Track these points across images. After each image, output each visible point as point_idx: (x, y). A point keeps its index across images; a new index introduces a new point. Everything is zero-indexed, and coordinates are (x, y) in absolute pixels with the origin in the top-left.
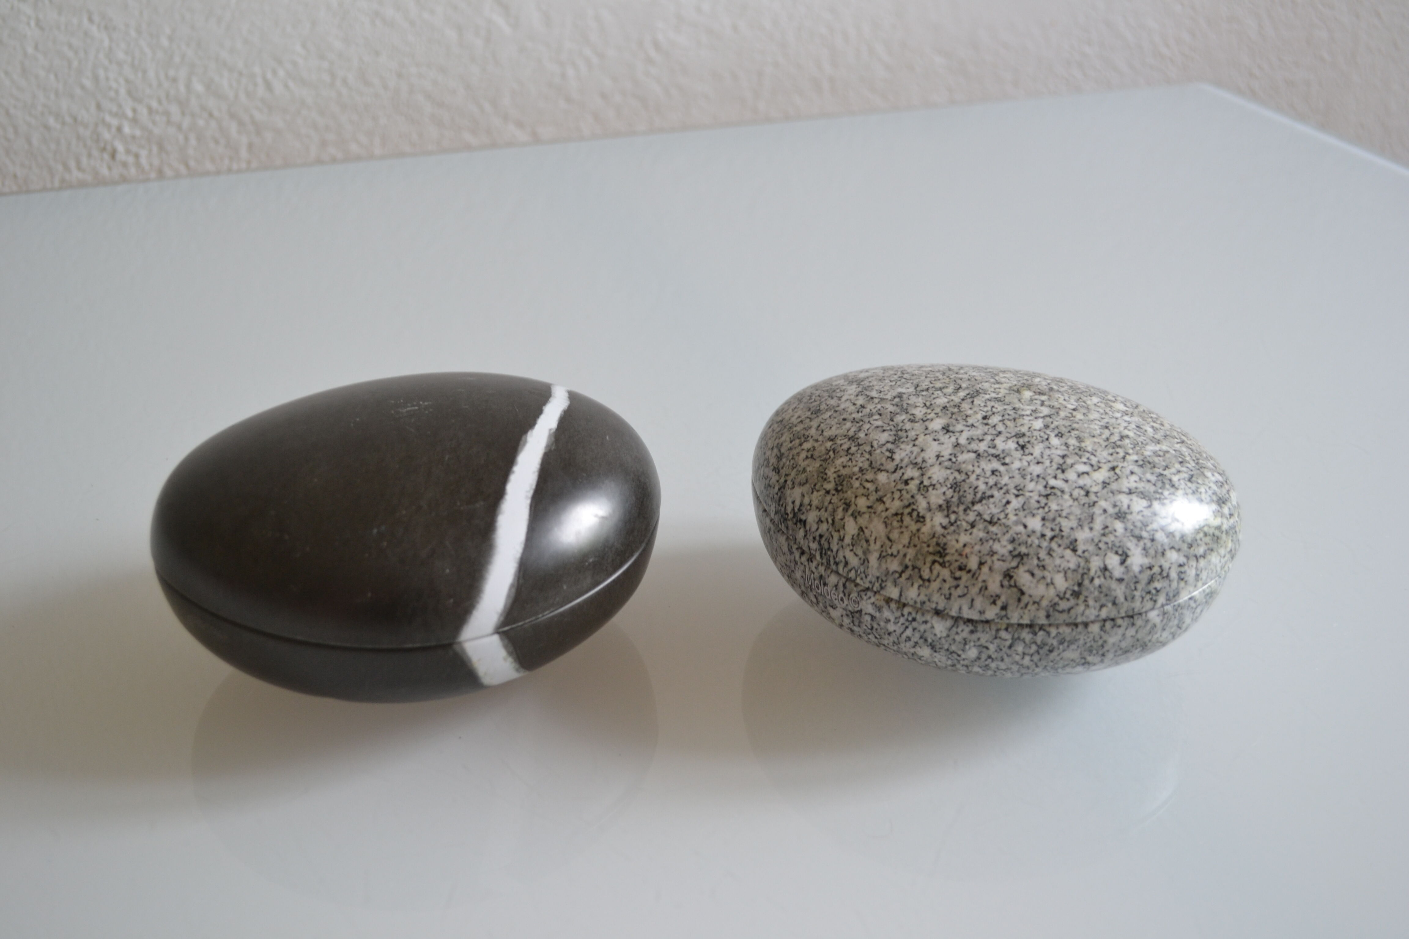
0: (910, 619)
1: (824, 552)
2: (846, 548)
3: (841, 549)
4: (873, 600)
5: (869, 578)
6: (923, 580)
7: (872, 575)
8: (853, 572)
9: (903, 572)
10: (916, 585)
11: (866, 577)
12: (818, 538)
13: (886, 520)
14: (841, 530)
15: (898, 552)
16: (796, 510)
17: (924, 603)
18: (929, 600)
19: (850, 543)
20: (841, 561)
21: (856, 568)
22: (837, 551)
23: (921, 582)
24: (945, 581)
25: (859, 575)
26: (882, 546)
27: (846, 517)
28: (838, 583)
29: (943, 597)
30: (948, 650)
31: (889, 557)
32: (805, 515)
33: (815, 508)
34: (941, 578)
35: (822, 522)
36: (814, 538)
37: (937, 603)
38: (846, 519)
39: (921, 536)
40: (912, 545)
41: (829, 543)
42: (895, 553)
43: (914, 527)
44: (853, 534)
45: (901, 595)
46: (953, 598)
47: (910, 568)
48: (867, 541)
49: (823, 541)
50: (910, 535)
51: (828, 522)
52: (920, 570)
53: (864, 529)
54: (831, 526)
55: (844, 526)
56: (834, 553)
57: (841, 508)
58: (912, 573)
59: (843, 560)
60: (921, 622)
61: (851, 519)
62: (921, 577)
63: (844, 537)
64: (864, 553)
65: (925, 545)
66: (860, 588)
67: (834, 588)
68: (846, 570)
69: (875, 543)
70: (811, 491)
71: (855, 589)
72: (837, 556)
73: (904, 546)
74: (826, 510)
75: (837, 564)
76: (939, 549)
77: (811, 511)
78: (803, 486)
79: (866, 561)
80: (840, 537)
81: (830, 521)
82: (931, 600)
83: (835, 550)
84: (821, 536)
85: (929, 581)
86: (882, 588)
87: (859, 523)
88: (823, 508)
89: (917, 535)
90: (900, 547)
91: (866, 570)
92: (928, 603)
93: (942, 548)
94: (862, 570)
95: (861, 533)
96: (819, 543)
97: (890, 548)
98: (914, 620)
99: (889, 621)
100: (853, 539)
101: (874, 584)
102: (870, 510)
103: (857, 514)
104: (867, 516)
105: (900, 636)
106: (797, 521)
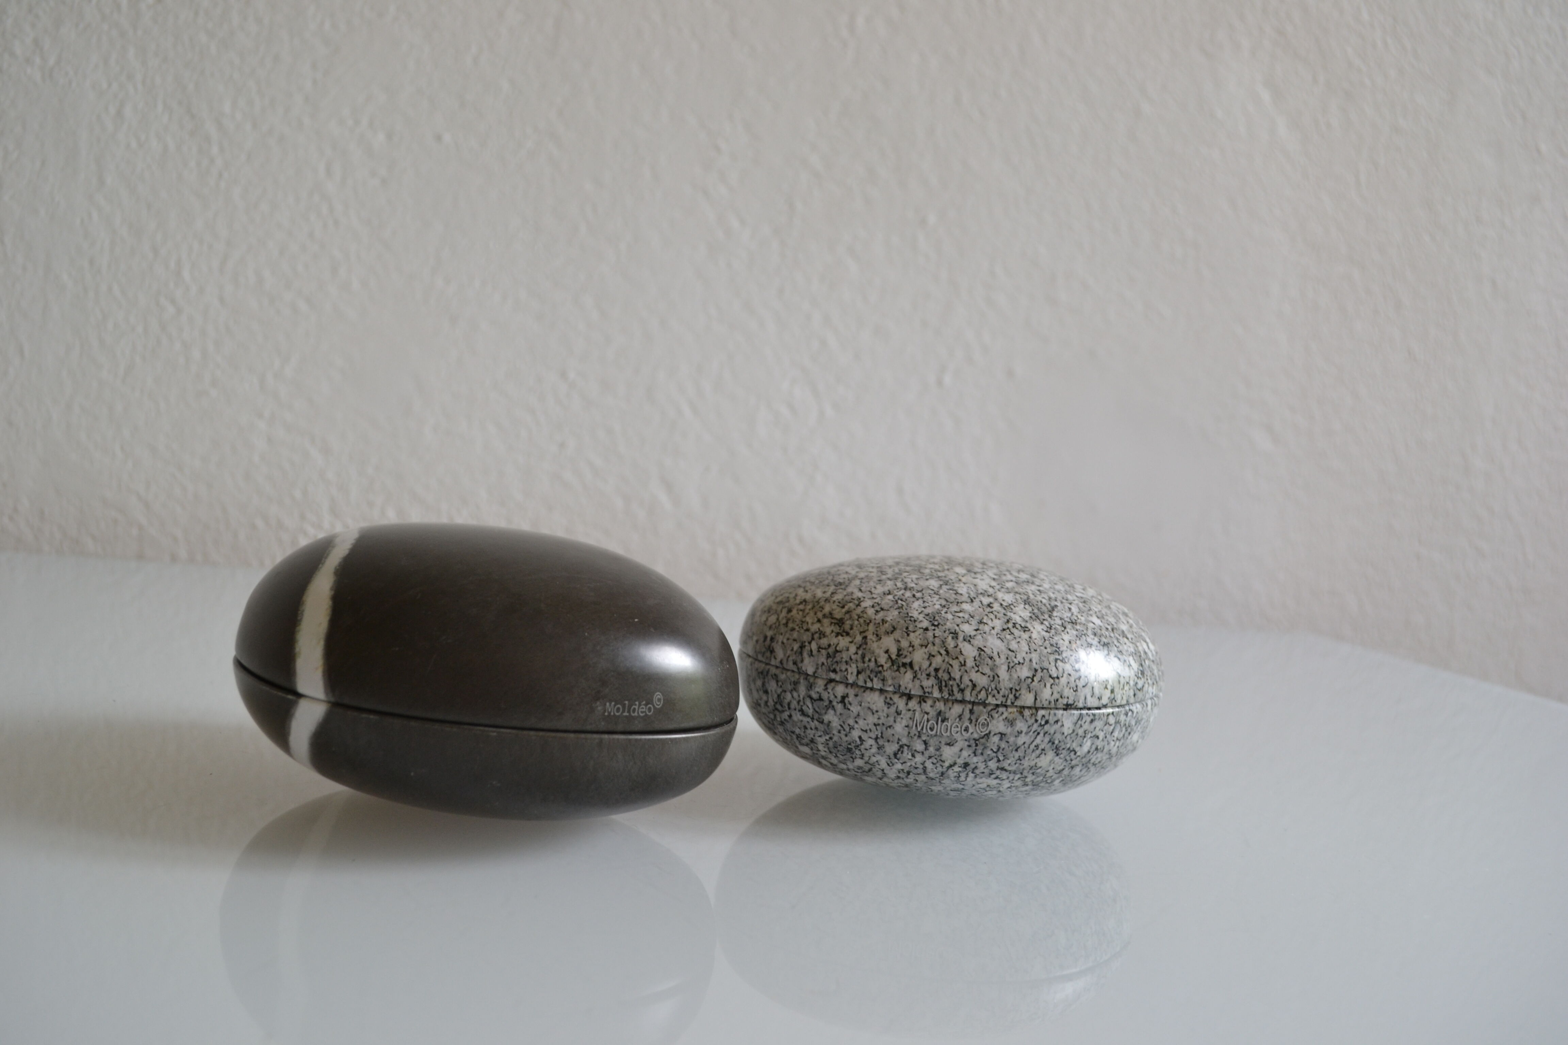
0: (1043, 723)
1: (944, 684)
2: (970, 671)
3: (965, 673)
4: (1005, 715)
5: (1001, 693)
6: (1053, 678)
7: (1005, 688)
8: (983, 692)
9: (1034, 676)
10: (1048, 685)
11: (998, 692)
12: (933, 673)
13: (999, 636)
14: (959, 656)
15: (1024, 659)
16: (894, 657)
17: (1057, 700)
18: (1061, 697)
19: (974, 665)
20: (968, 686)
21: (987, 687)
22: (961, 677)
23: (1052, 681)
24: (1070, 675)
25: (990, 693)
26: (1007, 658)
27: (959, 644)
28: (963, 712)
29: (1072, 690)
30: (1069, 749)
31: (1017, 666)
32: (908, 657)
33: (919, 647)
34: (1066, 673)
35: (933, 656)
36: (928, 675)
37: (1068, 698)
38: (961, 645)
39: (1036, 641)
40: (1032, 650)
41: (949, 673)
42: (1022, 661)
43: (1025, 636)
44: (974, 656)
45: (1036, 699)
46: (1079, 690)
47: (1040, 670)
48: (991, 658)
49: (940, 674)
50: (1027, 643)
51: (941, 655)
52: (1048, 670)
53: (983, 648)
54: (946, 656)
55: (961, 652)
56: (958, 681)
57: (950, 638)
58: (1042, 674)
59: (970, 684)
60: (1053, 722)
61: (966, 644)
62: (1050, 676)
63: (965, 662)
64: (992, 670)
65: (1042, 648)
66: (990, 708)
67: (958, 719)
68: (974, 693)
69: (999, 657)
70: (906, 634)
71: (985, 710)
72: (961, 683)
73: (1027, 653)
74: (934, 645)
75: (962, 691)
76: (1054, 649)
77: (915, 651)
78: (891, 633)
79: (996, 677)
80: (961, 663)
81: (943, 652)
82: (1063, 697)
83: (957, 677)
84: (936, 670)
85: (1058, 678)
86: (1016, 698)
87: (975, 645)
88: (928, 643)
89: (1031, 641)
90: (1024, 655)
91: (998, 686)
92: (1060, 700)
93: (1056, 647)
94: (993, 686)
95: (982, 653)
96: (936, 677)
97: (1015, 657)
98: (1047, 722)
99: (1021, 732)
100: (975, 660)
101: (1008, 696)
102: (978, 632)
103: (969, 638)
104: (979, 637)
105: (1029, 747)
106: (899, 667)
